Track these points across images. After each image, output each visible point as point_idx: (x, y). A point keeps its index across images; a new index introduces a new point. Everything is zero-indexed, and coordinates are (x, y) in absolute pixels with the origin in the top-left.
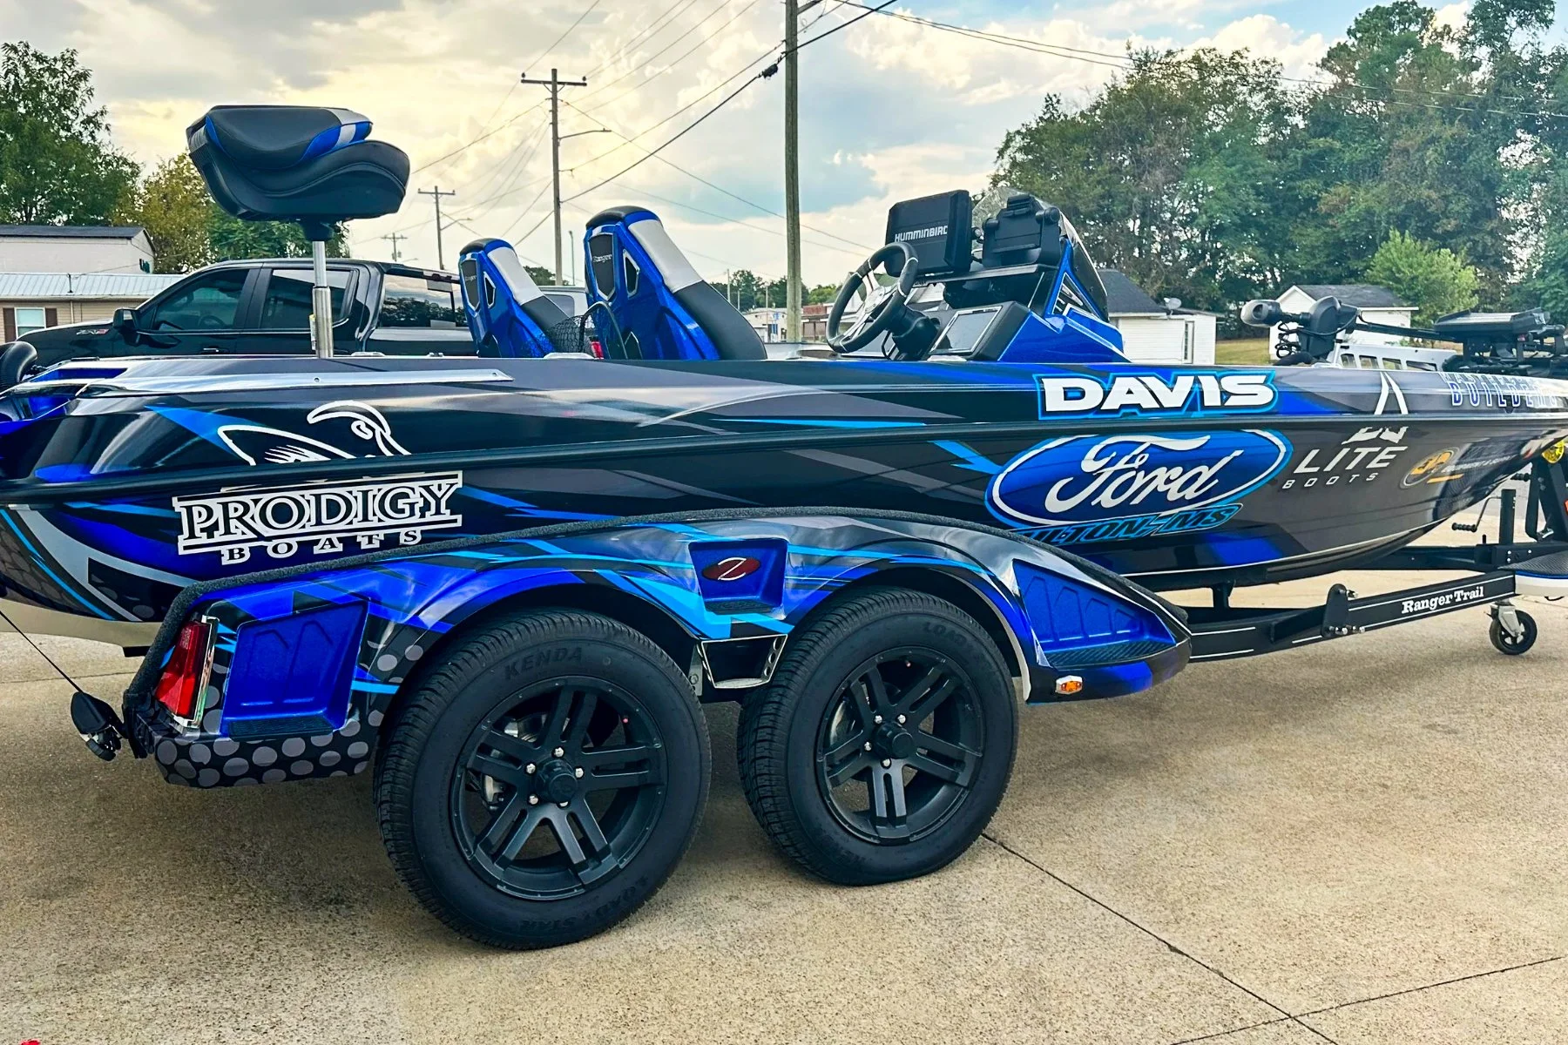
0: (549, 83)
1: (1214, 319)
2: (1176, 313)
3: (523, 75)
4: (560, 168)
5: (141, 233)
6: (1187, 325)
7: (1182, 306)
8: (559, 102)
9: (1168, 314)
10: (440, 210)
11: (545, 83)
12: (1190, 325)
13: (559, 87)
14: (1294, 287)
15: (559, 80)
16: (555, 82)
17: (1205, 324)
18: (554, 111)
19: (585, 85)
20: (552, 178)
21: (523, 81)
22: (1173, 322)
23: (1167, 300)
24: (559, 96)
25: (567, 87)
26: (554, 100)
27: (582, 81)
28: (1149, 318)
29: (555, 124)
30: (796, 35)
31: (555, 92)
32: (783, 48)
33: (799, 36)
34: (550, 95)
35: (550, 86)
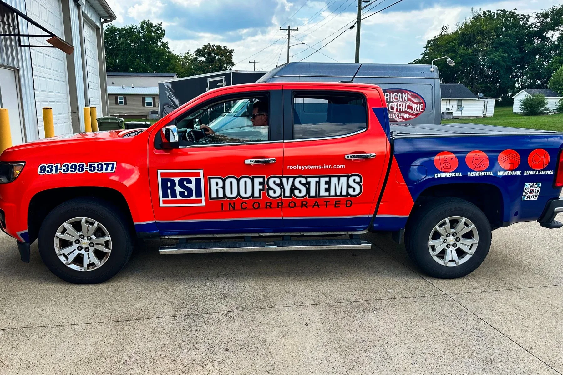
0: (288, 30)
1: (495, 100)
2: (481, 98)
3: (280, 28)
4: (289, 55)
5: (176, 75)
6: (485, 102)
7: (484, 96)
8: (290, 36)
9: (479, 98)
10: (255, 67)
11: (286, 30)
12: (486, 102)
13: (290, 31)
14: (523, 90)
15: (290, 29)
16: (289, 30)
17: (491, 102)
18: (289, 39)
19: (298, 30)
20: (287, 58)
21: (280, 30)
22: (480, 101)
23: (479, 94)
24: (290, 34)
25: (293, 31)
26: (289, 35)
27: (297, 29)
28: (472, 100)
29: (289, 42)
30: (360, 16)
31: (289, 33)
32: (356, 20)
33: (361, 17)
34: (288, 34)
35: (288, 31)
